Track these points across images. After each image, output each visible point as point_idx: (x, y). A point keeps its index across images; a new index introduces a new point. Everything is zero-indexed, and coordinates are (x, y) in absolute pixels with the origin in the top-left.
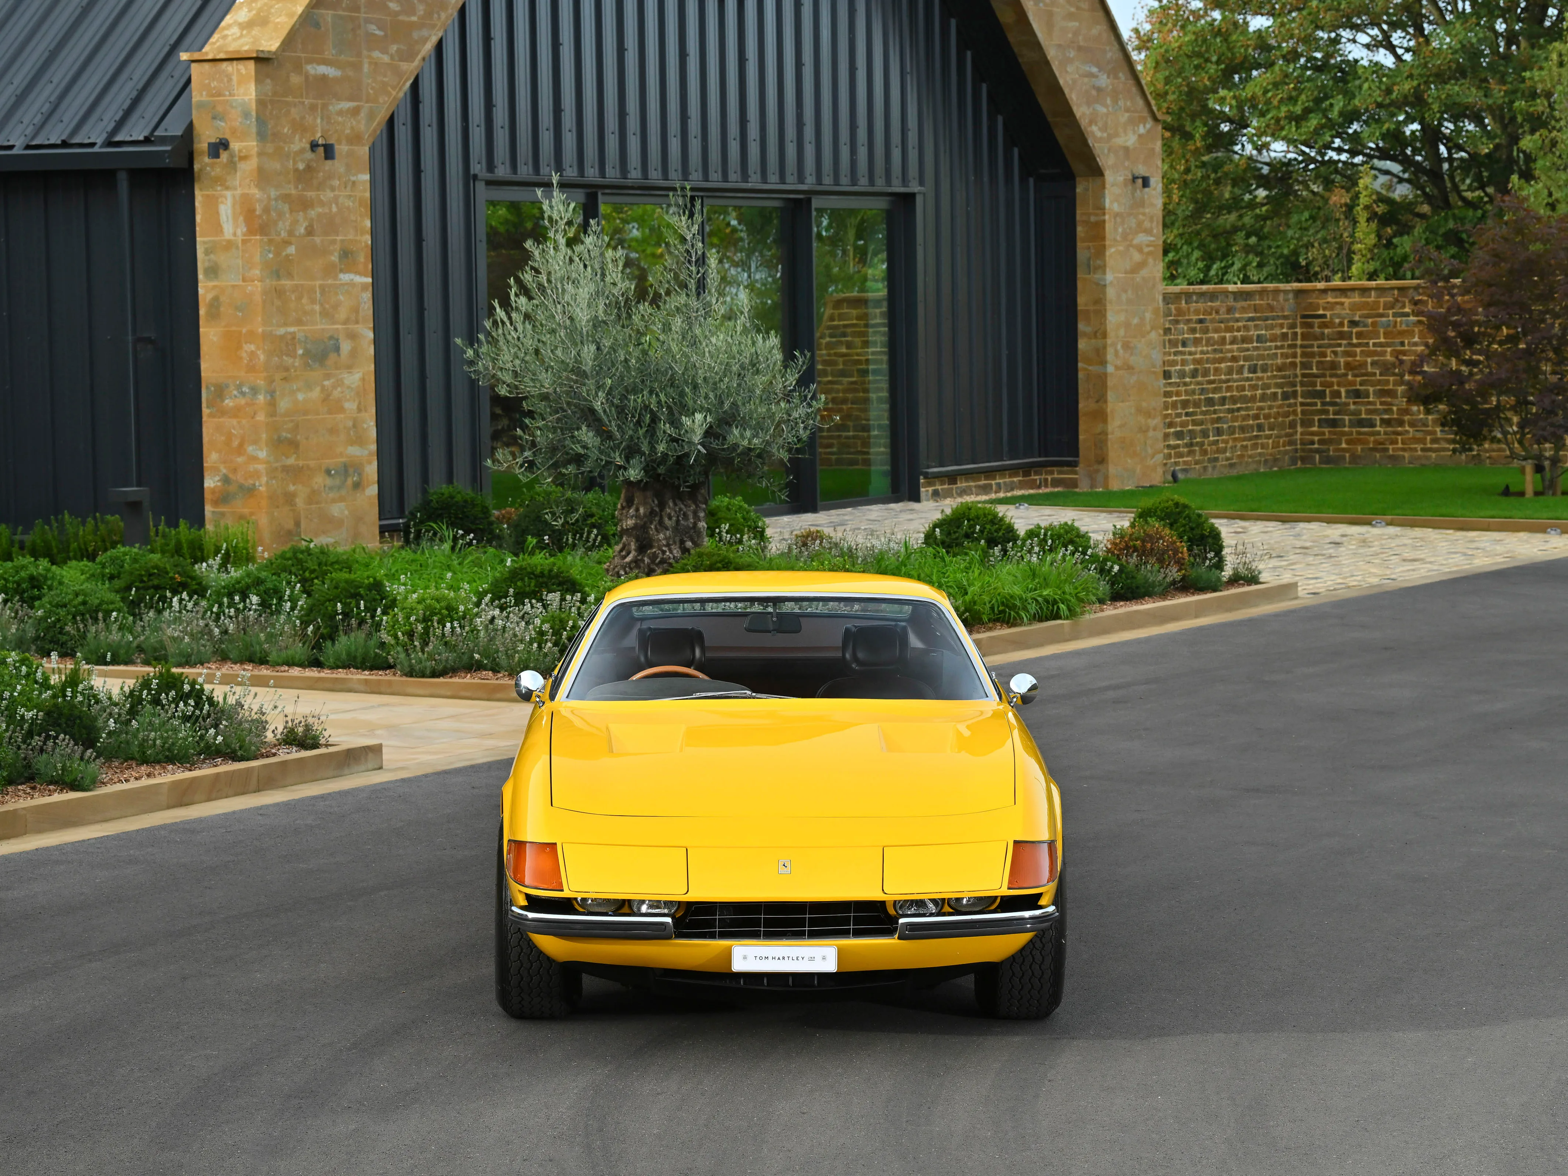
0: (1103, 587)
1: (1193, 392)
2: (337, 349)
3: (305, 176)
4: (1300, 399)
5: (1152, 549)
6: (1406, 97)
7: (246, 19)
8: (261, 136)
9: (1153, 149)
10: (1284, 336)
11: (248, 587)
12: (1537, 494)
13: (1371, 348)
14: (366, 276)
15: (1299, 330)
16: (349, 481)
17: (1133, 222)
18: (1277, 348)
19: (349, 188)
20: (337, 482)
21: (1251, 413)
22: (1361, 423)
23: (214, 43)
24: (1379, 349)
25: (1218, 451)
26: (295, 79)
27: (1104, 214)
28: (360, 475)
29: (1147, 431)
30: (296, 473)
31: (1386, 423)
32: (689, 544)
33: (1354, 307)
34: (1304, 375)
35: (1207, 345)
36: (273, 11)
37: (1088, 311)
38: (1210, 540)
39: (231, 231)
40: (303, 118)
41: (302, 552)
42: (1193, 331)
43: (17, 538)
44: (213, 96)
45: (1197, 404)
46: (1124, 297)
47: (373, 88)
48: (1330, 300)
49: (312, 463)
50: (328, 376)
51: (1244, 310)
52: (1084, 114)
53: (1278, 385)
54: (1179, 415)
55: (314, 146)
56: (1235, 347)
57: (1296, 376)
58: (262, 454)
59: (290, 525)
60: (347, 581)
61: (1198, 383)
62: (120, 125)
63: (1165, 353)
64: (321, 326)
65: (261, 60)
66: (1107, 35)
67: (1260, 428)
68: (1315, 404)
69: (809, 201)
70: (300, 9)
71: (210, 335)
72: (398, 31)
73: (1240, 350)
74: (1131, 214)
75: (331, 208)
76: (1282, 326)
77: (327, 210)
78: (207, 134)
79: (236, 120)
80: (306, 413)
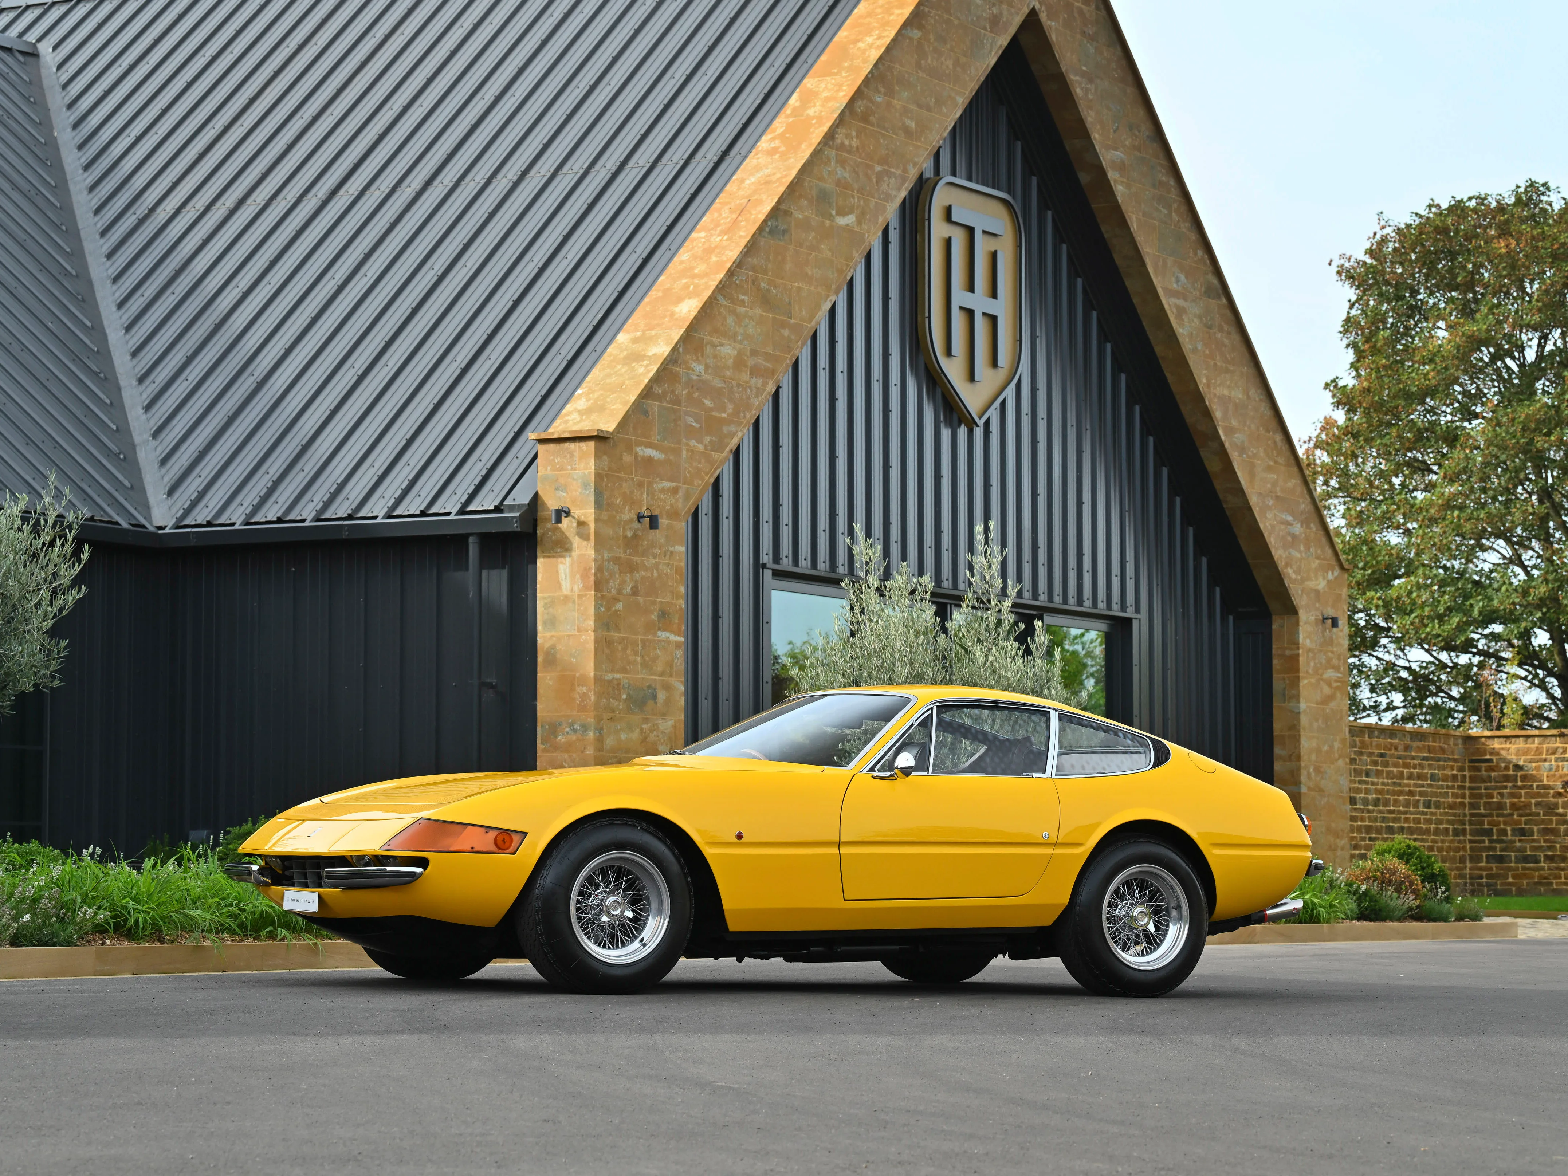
0: (1351, 905)
1: (1375, 819)
2: (654, 697)
3: (632, 543)
5: (1391, 880)
6: (1541, 599)
7: (585, 407)
8: (598, 504)
9: (1341, 595)
10: (1454, 778)
13: (1535, 790)
14: (679, 635)
15: (1467, 773)
17: (1322, 659)
18: (1448, 787)
19: (667, 557)
21: (1426, 844)
22: (1526, 859)
23: (557, 427)
24: (1542, 791)
26: (627, 458)
27: (1298, 649)
29: (1335, 850)
31: (1550, 859)
33: (1518, 752)
34: (1472, 815)
35: (1387, 778)
36: (608, 400)
37: (1283, 737)
38: (1440, 879)
39: (569, 587)
40: (632, 492)
42: (1375, 763)
44: (557, 470)
45: (1379, 831)
46: (1315, 725)
47: (689, 472)
48: (1496, 746)
50: (646, 721)
51: (1419, 749)
52: (1281, 556)
53: (1449, 822)
54: (1363, 839)
55: (640, 517)
56: (1412, 782)
57: (1465, 815)
61: (1380, 812)
62: (472, 497)
63: (1351, 781)
64: (641, 676)
65: (600, 438)
66: (1300, 489)
70: (633, 398)
71: (546, 680)
72: (711, 425)
73: (1416, 785)
74: (1321, 651)
75: (652, 574)
76: (1452, 768)
77: (649, 575)
78: (551, 502)
79: (576, 490)
80: (627, 751)
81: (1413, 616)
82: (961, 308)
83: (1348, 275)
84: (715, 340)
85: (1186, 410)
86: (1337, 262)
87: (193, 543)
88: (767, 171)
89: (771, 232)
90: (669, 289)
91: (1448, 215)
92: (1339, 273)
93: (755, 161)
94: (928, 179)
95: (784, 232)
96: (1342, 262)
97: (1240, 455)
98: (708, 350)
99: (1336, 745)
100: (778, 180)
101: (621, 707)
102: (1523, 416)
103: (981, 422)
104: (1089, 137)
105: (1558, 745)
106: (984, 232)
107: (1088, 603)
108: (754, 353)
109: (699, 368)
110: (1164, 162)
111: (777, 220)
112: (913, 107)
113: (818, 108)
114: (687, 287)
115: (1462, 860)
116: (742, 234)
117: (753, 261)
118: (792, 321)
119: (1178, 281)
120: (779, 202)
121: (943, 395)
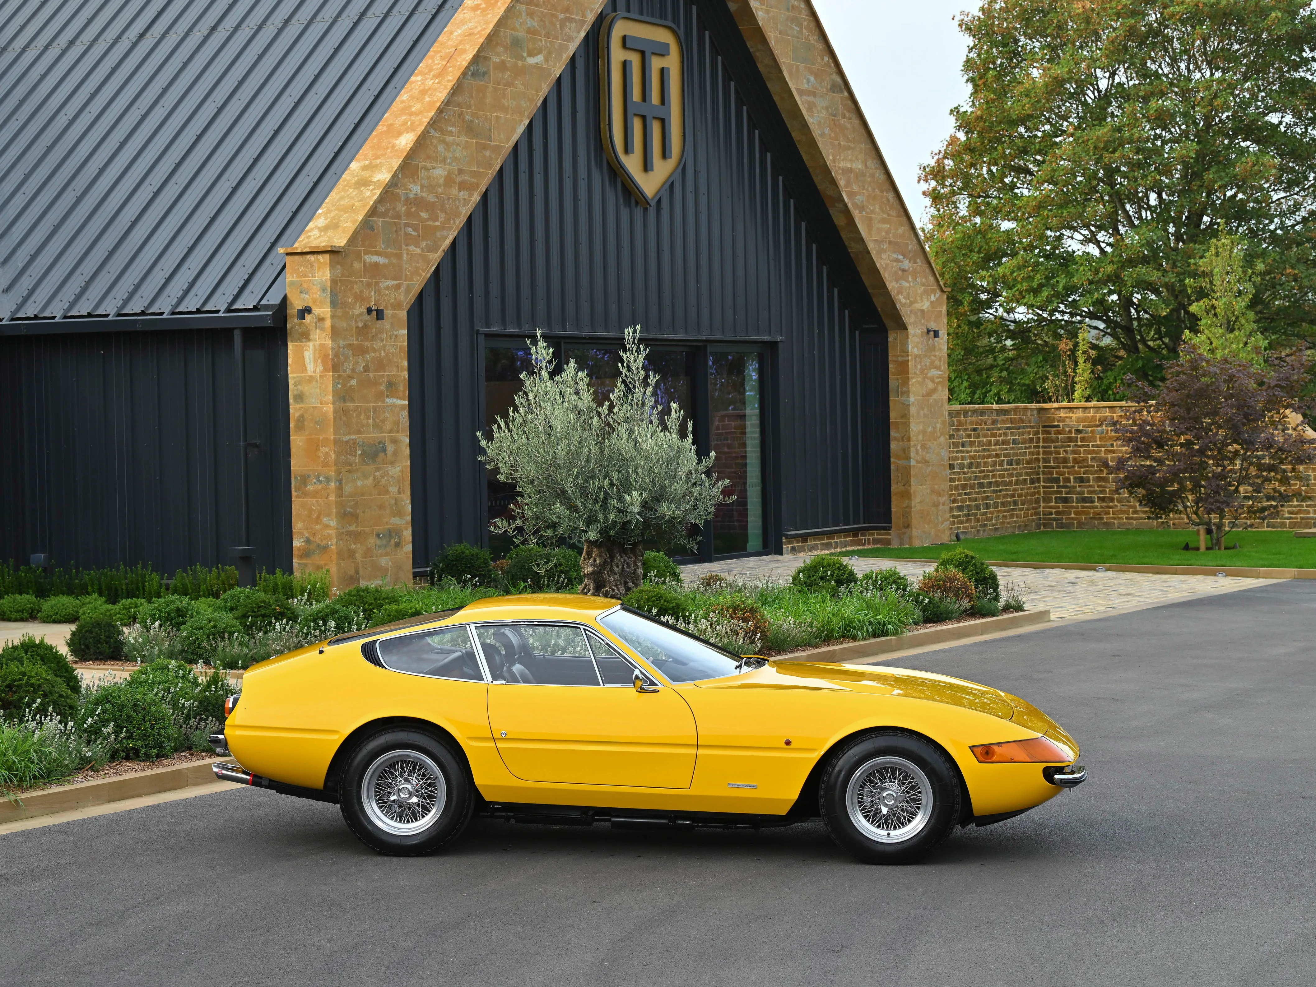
0: (918, 613)
1: (970, 479)
2: (384, 450)
3: (362, 332)
4: (1042, 484)
5: (950, 587)
6: (1108, 276)
7: (323, 225)
8: (334, 304)
9: (941, 312)
10: (1031, 440)
11: (327, 615)
12: (1208, 549)
13: (1091, 448)
14: (405, 400)
15: (1041, 436)
16: (393, 541)
17: (927, 362)
18: (1026, 448)
19: (393, 339)
20: (384, 542)
21: (1009, 493)
22: (1084, 500)
23: (301, 241)
24: (1096, 449)
25: (987, 519)
26: (357, 265)
27: (908, 356)
28: (400, 537)
29: (938, 505)
30: (356, 536)
31: (1102, 500)
32: (631, 584)
33: (1079, 420)
34: (1045, 467)
35: (978, 446)
36: (342, 219)
37: (897, 423)
38: (990, 581)
39: (313, 369)
40: (362, 292)
41: (363, 591)
42: (969, 436)
43: (164, 582)
44: (301, 277)
45: (972, 487)
46: (922, 413)
47: (409, 271)
48: (1062, 415)
49: (367, 529)
50: (378, 469)
51: (1004, 422)
52: (893, 287)
53: (1027, 474)
54: (960, 495)
55: (369, 311)
56: (998, 447)
57: (1039, 467)
58: (333, 523)
59: (352, 572)
60: (396, 611)
61: (973, 473)
62: (236, 297)
63: (950, 452)
64: (373, 435)
65: (333, 252)
66: (909, 233)
67: (1015, 503)
68: (1053, 487)
69: (706, 347)
70: (360, 218)
71: (297, 441)
72: (427, 232)
73: (1001, 449)
74: (926, 356)
75: (380, 355)
76: (1029, 433)
77: (378, 355)
78: (297, 303)
79: (316, 293)
80: (363, 495)
83: (967, 27)
84: (429, 165)
85: (817, 179)
86: (958, 18)
87: (24, 332)
88: (470, 25)
89: (473, 75)
90: (392, 125)
92: (960, 25)
93: (461, 16)
94: (607, 16)
95: (485, 74)
96: (962, 17)
97: (860, 212)
98: (423, 173)
99: (938, 426)
100: (479, 33)
101: (357, 461)
102: (1095, 138)
105: (1107, 414)
108: (461, 172)
109: (416, 188)
111: (478, 65)
114: (405, 123)
115: (1037, 501)
116: (450, 78)
117: (460, 99)
118: (493, 143)
119: (808, 81)
120: (479, 51)
121: (623, 184)
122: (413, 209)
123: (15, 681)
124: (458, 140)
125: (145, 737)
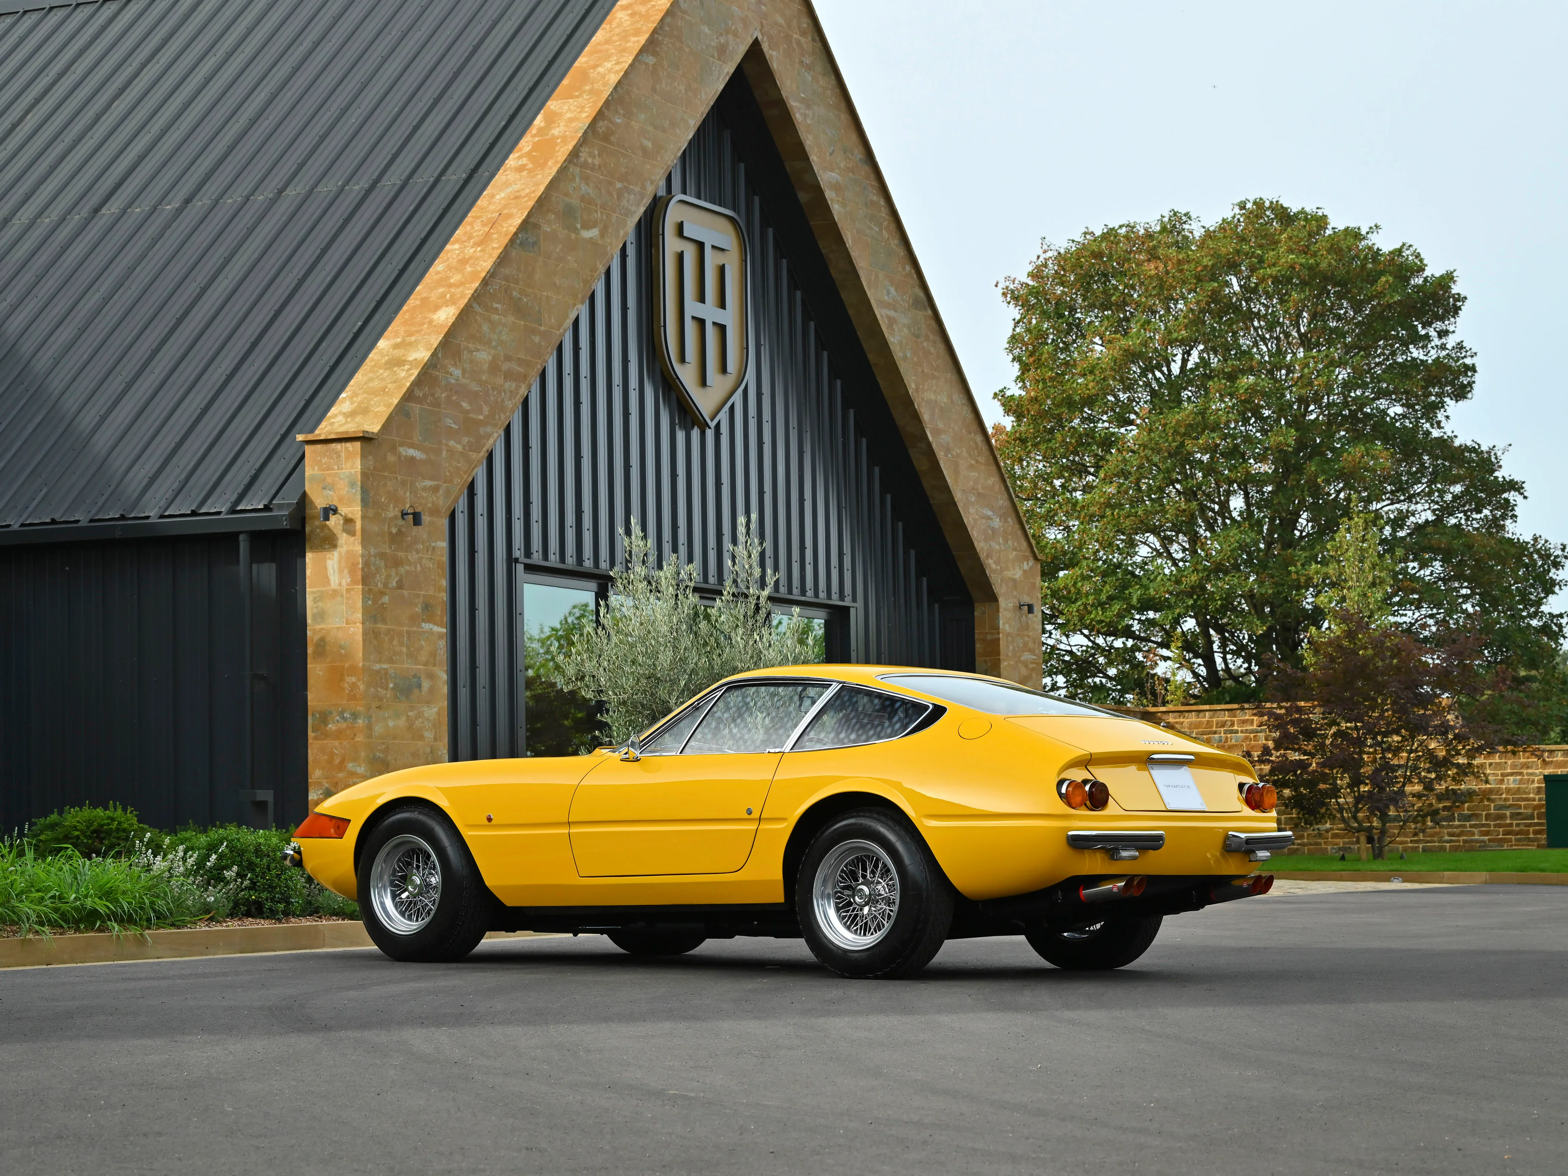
2: (419, 686)
3: (397, 539)
6: (1192, 587)
7: (349, 410)
8: (365, 502)
9: (1035, 583)
14: (442, 627)
17: (1020, 642)
19: (429, 553)
23: (324, 429)
26: (391, 458)
27: (999, 633)
33: (1191, 726)
36: (372, 403)
39: (337, 582)
40: (396, 490)
44: (324, 470)
47: (449, 471)
50: (412, 708)
52: (982, 549)
55: (404, 514)
58: (361, 770)
62: (241, 497)
64: (408, 665)
65: (365, 439)
70: (396, 401)
71: (316, 670)
72: (469, 426)
74: (1019, 635)
75: (416, 567)
77: (413, 569)
78: (319, 500)
79: (343, 489)
80: (395, 738)
81: (1079, 603)
82: (693, 318)
83: (1014, 296)
84: (471, 346)
85: (897, 412)
86: (1002, 284)
88: (516, 187)
89: (521, 244)
90: (426, 298)
91: (1102, 241)
92: (1005, 295)
93: (504, 178)
94: (661, 197)
95: (534, 243)
96: (1007, 283)
97: (946, 455)
98: (465, 355)
100: (527, 195)
101: (388, 696)
102: (1174, 422)
103: (713, 424)
104: (809, 159)
105: (1226, 718)
106: (713, 247)
107: (810, 593)
108: (508, 358)
109: (457, 372)
110: (875, 184)
111: (527, 233)
112: (650, 128)
113: (562, 128)
114: (443, 296)
116: (495, 245)
117: (505, 271)
118: (542, 328)
119: (888, 294)
120: (529, 215)
121: (678, 399)
122: (454, 398)
123: (103, 825)
124: (504, 320)
125: (271, 888)
